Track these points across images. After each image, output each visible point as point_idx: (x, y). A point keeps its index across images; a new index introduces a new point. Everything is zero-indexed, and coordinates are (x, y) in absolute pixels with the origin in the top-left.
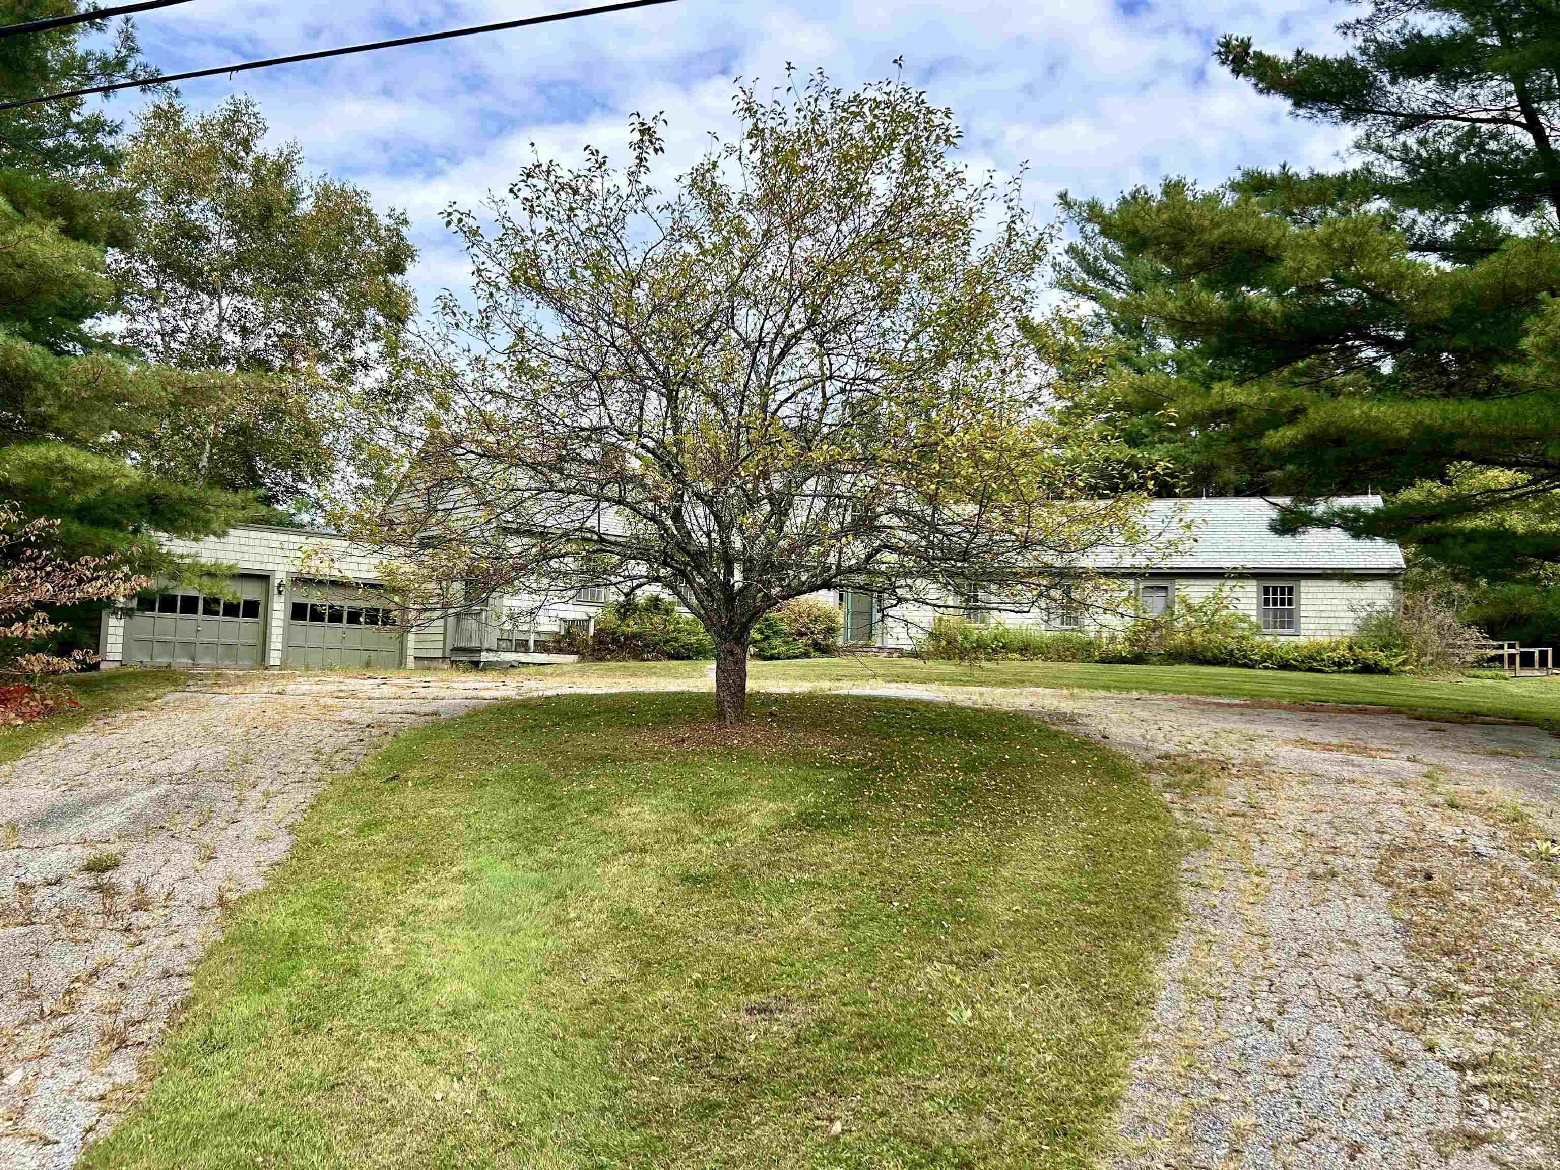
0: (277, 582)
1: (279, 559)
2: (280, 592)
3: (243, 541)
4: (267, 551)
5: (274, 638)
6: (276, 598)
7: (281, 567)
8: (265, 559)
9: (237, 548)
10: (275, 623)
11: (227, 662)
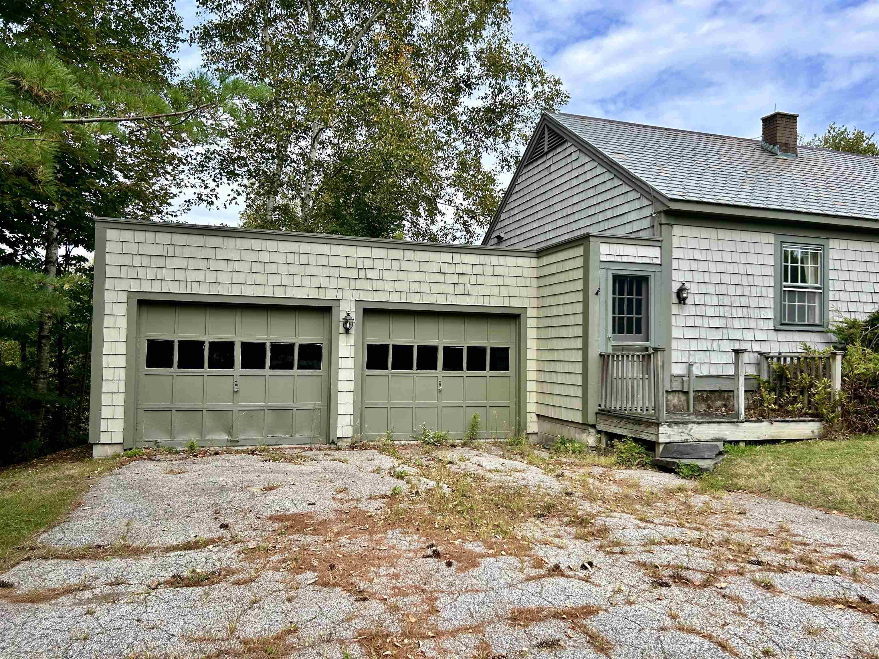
0: (343, 315)
1: (343, 283)
2: (347, 330)
3: (290, 258)
4: (327, 271)
5: (341, 397)
6: (342, 338)
7: (348, 295)
8: (325, 283)
9: (283, 269)
10: (342, 375)
11: (279, 436)
